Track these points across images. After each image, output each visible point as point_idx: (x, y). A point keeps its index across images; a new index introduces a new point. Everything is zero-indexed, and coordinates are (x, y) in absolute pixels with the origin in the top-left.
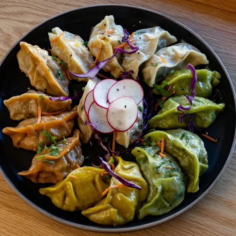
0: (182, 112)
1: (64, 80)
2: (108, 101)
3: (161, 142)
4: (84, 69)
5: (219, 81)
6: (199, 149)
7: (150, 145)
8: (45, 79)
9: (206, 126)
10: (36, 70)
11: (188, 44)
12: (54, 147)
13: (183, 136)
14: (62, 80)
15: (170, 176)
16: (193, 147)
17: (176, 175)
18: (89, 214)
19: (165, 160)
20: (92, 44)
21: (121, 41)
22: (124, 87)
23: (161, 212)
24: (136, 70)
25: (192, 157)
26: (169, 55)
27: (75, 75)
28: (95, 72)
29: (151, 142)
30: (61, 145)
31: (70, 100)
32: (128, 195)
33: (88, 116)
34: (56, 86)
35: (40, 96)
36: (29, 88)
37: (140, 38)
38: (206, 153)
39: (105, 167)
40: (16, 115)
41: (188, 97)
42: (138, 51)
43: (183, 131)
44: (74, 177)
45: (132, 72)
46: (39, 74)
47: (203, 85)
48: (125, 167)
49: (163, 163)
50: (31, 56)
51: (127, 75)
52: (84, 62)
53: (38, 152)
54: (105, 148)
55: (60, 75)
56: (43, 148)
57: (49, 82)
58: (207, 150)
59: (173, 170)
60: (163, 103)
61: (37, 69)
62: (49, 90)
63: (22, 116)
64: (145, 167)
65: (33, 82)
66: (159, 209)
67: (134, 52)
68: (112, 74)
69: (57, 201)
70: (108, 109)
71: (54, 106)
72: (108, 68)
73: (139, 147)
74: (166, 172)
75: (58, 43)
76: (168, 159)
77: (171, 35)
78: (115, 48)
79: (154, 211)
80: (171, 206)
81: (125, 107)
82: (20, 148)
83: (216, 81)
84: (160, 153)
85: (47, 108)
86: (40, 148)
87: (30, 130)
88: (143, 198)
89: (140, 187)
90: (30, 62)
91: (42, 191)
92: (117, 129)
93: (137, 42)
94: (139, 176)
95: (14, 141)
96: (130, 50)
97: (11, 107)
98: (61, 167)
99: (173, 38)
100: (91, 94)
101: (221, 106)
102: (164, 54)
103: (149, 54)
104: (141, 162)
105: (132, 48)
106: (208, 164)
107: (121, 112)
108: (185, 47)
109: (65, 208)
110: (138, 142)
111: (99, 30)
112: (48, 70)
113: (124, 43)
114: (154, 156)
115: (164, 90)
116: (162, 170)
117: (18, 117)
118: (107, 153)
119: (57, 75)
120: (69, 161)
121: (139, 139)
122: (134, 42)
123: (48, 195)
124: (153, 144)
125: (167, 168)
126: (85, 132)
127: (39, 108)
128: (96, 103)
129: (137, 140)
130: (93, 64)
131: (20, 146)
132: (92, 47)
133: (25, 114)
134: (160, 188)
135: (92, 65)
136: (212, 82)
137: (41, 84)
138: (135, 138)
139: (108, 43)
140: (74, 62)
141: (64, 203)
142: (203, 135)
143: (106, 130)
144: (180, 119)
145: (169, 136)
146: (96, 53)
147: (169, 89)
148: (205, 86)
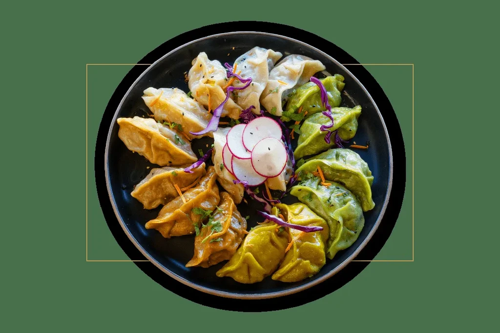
0: (326, 132)
1: (185, 144)
2: (247, 150)
3: (318, 171)
4: (202, 124)
5: (344, 84)
6: (359, 163)
7: (307, 179)
8: (166, 150)
9: (352, 135)
10: (152, 146)
11: (296, 55)
12: (213, 223)
13: (337, 156)
14: (182, 145)
15: (345, 203)
16: (353, 163)
17: (350, 200)
18: (280, 278)
19: (332, 189)
20: (197, 92)
21: (227, 78)
22: (257, 128)
23: (349, 243)
24: (257, 104)
25: (356, 175)
26: (284, 75)
27: (197, 134)
28: (215, 122)
29: (307, 174)
30: (218, 216)
31: (204, 164)
32: (312, 240)
33: (233, 174)
34: (181, 155)
35: (173, 173)
36: (148, 168)
37: (245, 67)
38: (366, 164)
39: (275, 221)
40: (150, 203)
41: (325, 114)
42: (252, 82)
43: (335, 151)
44: (250, 245)
45: (254, 107)
46: (157, 149)
47: (331, 94)
48: (295, 212)
49: (332, 193)
50: (139, 132)
51: (248, 112)
52: (198, 116)
53: (197, 234)
54: (261, 200)
55: (180, 140)
56: (200, 228)
57: (171, 152)
58: (366, 162)
59: (345, 195)
60: (299, 129)
61: (152, 143)
62: (174, 162)
63: (158, 202)
64: (315, 204)
65: (153, 160)
66: (347, 241)
67: (248, 85)
68: (230, 117)
69: (240, 278)
70: (251, 158)
71: (190, 177)
72: (226, 112)
73: (297, 185)
74: (339, 201)
75: (158, 104)
76: (334, 187)
77: (275, 51)
78: (224, 88)
79: (343, 245)
80: (356, 233)
81: (269, 149)
82: (172, 237)
83: (342, 84)
84: (322, 183)
85: (184, 181)
86: (197, 230)
87: (179, 215)
88: (327, 237)
89: (321, 227)
90: (141, 139)
91: (220, 273)
92: (269, 176)
93: (244, 73)
94: (314, 217)
95: (163, 233)
96: (242, 85)
97: (142, 196)
98: (230, 240)
99: (278, 54)
100: (226, 149)
101: (358, 109)
102: (279, 76)
103: (264, 82)
104: (308, 201)
105: (243, 81)
106: (373, 174)
107: (266, 156)
108: (295, 60)
109: (252, 281)
110: (293, 180)
111: (196, 74)
112: (167, 140)
113: (231, 79)
114: (318, 189)
115: (295, 115)
116: (335, 200)
117: (154, 204)
118: (265, 204)
119: (176, 142)
120: (235, 231)
121: (292, 176)
122: (241, 73)
123: (227, 275)
124: (310, 175)
125: (338, 197)
126: (234, 192)
127: (176, 185)
128: (236, 157)
129: (291, 179)
130: (207, 114)
131: (171, 235)
132: (198, 95)
133: (162, 198)
134: (340, 220)
135: (207, 116)
136: (338, 87)
137: (163, 158)
138: (289, 177)
139: (215, 85)
140: (188, 120)
141: (250, 277)
142: (352, 146)
143: (257, 181)
144: (327, 140)
145: (325, 162)
146: (206, 101)
147: (299, 112)
148: (334, 95)
